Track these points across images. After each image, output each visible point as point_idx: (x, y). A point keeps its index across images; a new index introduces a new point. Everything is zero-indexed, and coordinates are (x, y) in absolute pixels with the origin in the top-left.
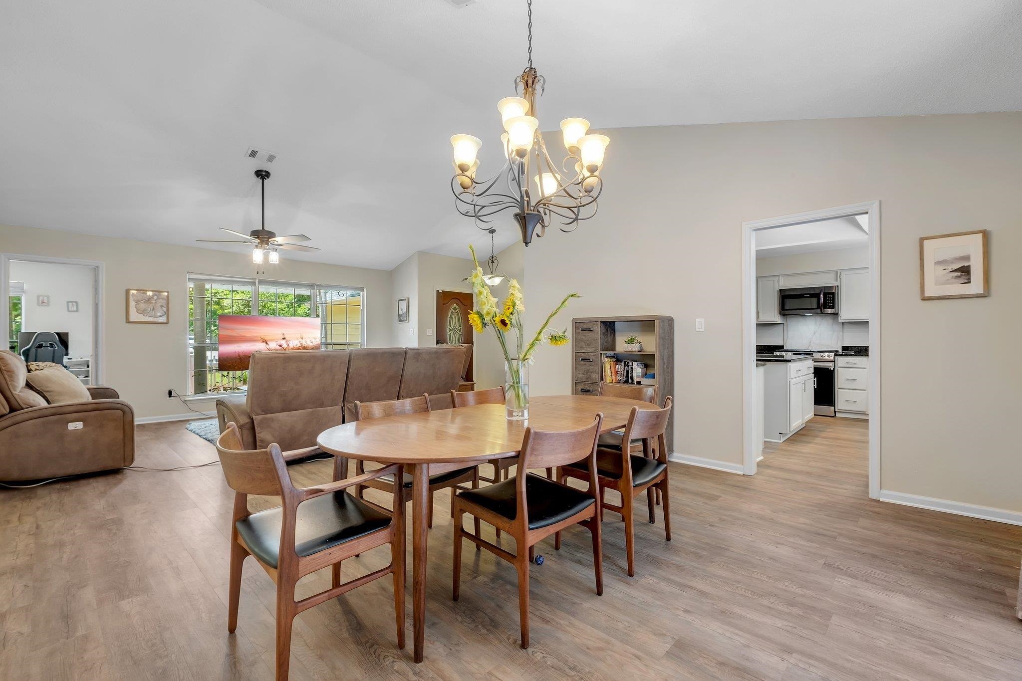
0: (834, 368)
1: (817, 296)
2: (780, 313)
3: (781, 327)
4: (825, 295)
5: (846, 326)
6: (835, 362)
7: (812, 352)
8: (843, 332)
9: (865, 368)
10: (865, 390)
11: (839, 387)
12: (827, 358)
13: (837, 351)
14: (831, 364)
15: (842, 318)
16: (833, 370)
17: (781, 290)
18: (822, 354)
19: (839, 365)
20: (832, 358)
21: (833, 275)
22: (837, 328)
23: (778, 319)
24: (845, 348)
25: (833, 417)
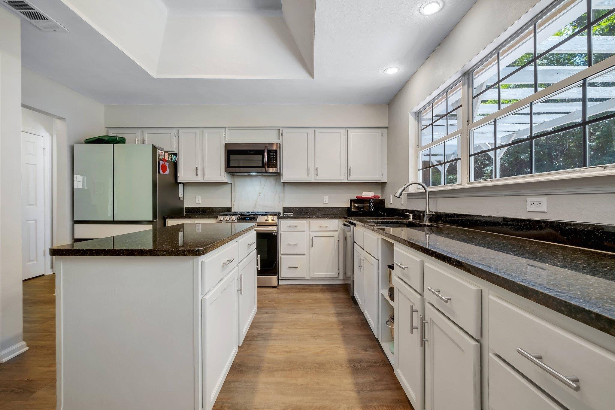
0: (278, 233)
1: (261, 152)
2: (226, 171)
3: (228, 187)
4: (269, 152)
5: (287, 188)
6: (278, 225)
7: (257, 215)
8: (283, 193)
9: (304, 231)
10: (304, 255)
11: (282, 253)
12: (270, 221)
13: (279, 213)
14: (274, 228)
15: (284, 178)
16: (276, 235)
17: (227, 145)
18: (266, 217)
19: (282, 229)
20: (275, 222)
21: (275, 133)
22: (279, 188)
23: (224, 178)
24: (285, 210)
25: (276, 287)
